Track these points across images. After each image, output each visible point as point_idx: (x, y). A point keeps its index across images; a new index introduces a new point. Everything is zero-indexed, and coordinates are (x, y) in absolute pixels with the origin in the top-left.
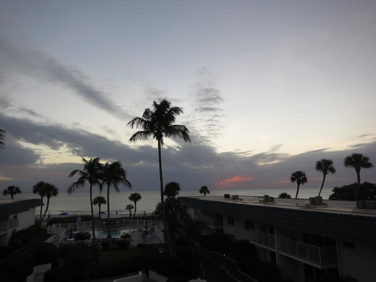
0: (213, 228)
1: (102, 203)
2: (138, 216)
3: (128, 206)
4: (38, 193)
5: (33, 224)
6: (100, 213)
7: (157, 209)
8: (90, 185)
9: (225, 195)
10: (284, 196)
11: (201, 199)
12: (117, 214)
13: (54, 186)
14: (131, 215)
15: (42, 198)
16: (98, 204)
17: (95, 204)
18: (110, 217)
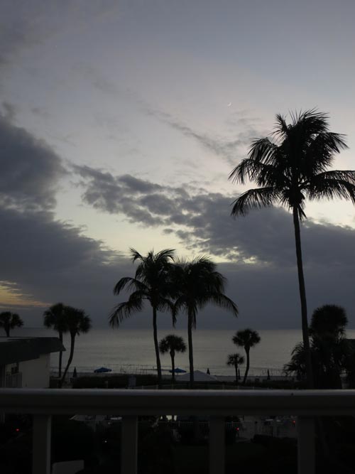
1: (178, 350)
2: (253, 380)
3: (231, 358)
4: (53, 326)
6: (173, 371)
8: (152, 309)
12: (208, 372)
13: (82, 313)
14: (238, 377)
15: (61, 336)
16: (170, 350)
17: (163, 352)
18: (195, 379)
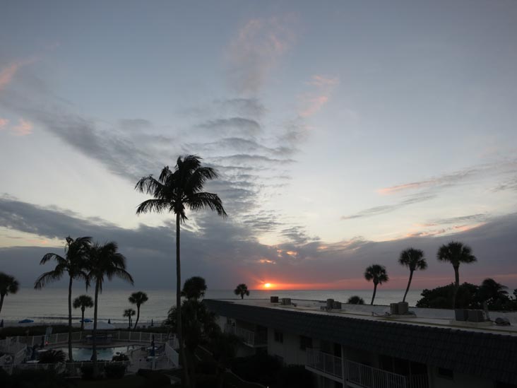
0: (252, 346)
1: (87, 306)
2: (141, 327)
3: (126, 311)
6: (83, 320)
8: (69, 277)
10: (355, 301)
11: (236, 302)
12: (109, 322)
13: (12, 279)
14: (130, 324)
16: (81, 306)
17: (75, 307)
18: (98, 328)
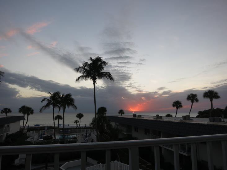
0: (126, 134)
1: (60, 119)
2: (81, 127)
3: (75, 121)
5: (19, 130)
6: (59, 125)
7: (92, 121)
8: (53, 107)
9: (133, 115)
10: (168, 116)
11: (119, 117)
13: (31, 109)
14: (77, 126)
15: (24, 115)
17: (56, 120)
18: (65, 127)
